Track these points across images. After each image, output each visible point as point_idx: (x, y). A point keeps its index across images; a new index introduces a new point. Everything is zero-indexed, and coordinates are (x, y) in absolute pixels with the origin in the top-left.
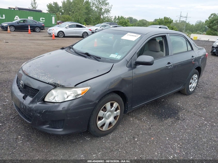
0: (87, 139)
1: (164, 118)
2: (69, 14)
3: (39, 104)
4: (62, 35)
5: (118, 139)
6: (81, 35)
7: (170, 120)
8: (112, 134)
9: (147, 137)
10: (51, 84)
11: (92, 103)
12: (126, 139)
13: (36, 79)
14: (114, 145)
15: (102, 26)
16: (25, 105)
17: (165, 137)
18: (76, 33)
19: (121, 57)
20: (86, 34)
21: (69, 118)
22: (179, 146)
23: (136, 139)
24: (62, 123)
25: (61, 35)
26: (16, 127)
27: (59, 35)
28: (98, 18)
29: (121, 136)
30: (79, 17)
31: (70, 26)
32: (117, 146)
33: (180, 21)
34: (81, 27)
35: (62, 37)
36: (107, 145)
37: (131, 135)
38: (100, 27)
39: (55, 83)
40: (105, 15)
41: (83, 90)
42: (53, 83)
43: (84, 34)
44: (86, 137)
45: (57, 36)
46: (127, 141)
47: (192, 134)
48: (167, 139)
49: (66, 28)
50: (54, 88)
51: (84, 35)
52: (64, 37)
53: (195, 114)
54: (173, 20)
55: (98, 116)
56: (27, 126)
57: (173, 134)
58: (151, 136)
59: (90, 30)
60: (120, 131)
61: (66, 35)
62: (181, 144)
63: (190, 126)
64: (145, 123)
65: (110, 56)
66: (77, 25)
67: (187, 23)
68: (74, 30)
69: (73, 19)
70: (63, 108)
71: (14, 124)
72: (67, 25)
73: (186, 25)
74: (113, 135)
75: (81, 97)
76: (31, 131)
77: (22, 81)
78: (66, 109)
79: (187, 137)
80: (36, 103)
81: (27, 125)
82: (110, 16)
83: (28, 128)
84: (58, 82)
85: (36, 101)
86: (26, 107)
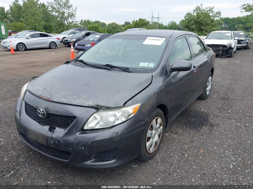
0: (134, 166)
1: (199, 126)
2: (22, 22)
3: (79, 134)
4: (23, 48)
5: (167, 159)
6: (47, 46)
7: (205, 129)
8: (158, 155)
9: (195, 151)
10: (92, 107)
11: (143, 122)
12: (176, 158)
13: (67, 103)
14: (168, 167)
15: (69, 33)
16: (56, 139)
17: (212, 147)
18: (41, 44)
19: (154, 64)
20: (54, 44)
21: (123, 144)
22: (231, 153)
23: (186, 155)
24: (115, 153)
25: (21, 47)
26: (36, 171)
27: (19, 48)
28: (61, 25)
29: (169, 155)
30: (36, 24)
31: (33, 36)
32: (172, 167)
33: (152, 22)
34: (47, 36)
35: (22, 50)
36: (161, 168)
37: (178, 151)
38: (67, 34)
39: (98, 105)
40: (70, 20)
41: (134, 109)
42: (95, 105)
43: (52, 44)
44: (131, 164)
45: (17, 50)
46: (178, 159)
47: (235, 138)
48: (216, 148)
49: (27, 38)
50: (96, 111)
51: (51, 46)
52: (26, 49)
53: (223, 118)
54: (148, 22)
55: (147, 136)
56: (51, 167)
57: (218, 142)
58: (199, 148)
59: (59, 39)
60: (164, 150)
61: (28, 48)
62: (231, 150)
63: (228, 131)
64: (184, 136)
65: (140, 65)
66: (41, 34)
67: (160, 24)
68: (38, 40)
69: (29, 27)
70: (116, 134)
71: (31, 167)
72: (28, 35)
73: (159, 27)
74: (160, 156)
75: (132, 117)
76: (59, 172)
77: (41, 110)
78: (119, 134)
79: (232, 142)
80: (75, 133)
81: (49, 166)
82: (76, 21)
83: (54, 169)
84: (101, 104)
85: (73, 131)
86: (59, 141)
